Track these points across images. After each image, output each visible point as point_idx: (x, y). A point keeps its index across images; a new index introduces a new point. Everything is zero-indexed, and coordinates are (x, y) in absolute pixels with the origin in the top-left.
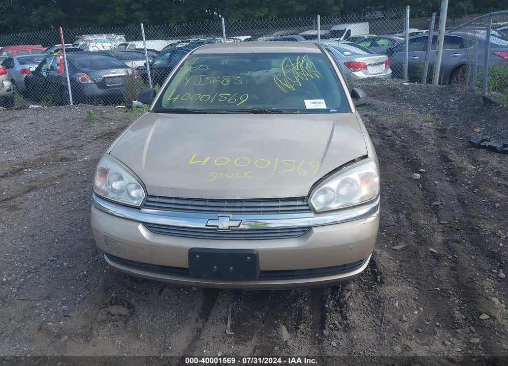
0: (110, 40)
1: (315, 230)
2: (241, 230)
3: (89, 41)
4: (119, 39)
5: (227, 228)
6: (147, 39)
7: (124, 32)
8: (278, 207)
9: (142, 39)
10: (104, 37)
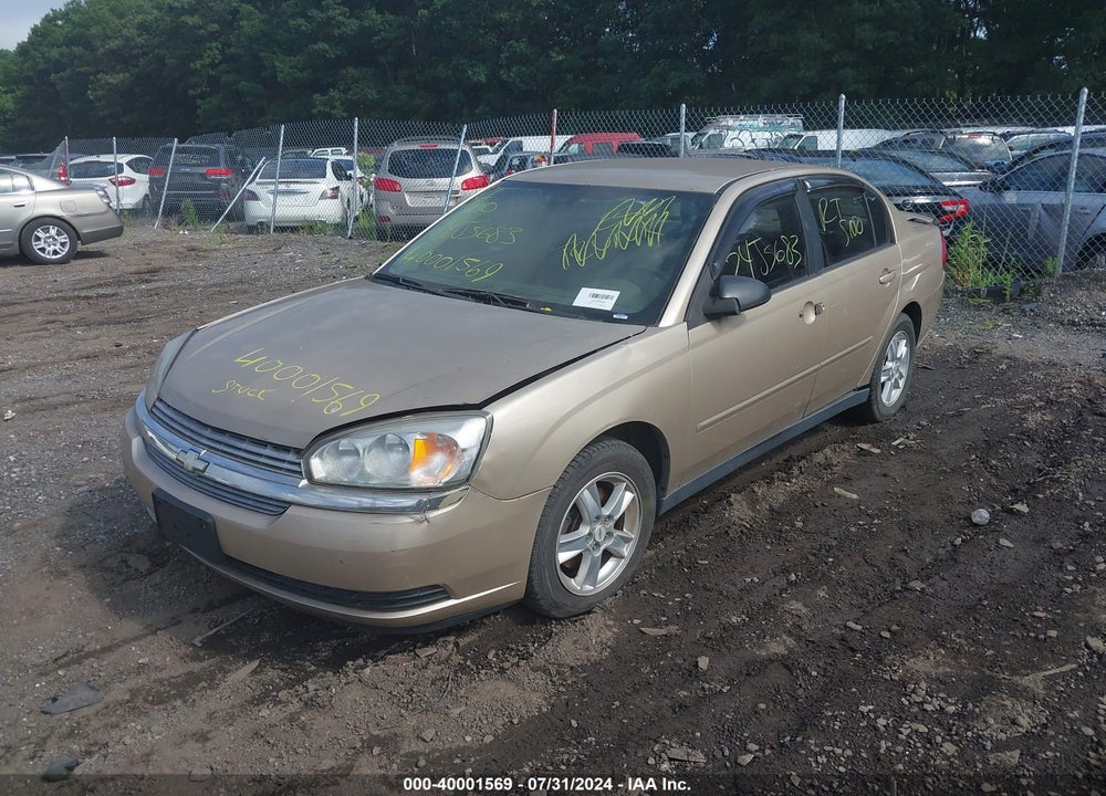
0: (772, 127)
1: (292, 510)
2: (204, 477)
3: (728, 128)
4: (790, 125)
5: (190, 469)
6: (848, 125)
7: (801, 111)
8: (261, 455)
9: (836, 127)
10: (761, 120)
